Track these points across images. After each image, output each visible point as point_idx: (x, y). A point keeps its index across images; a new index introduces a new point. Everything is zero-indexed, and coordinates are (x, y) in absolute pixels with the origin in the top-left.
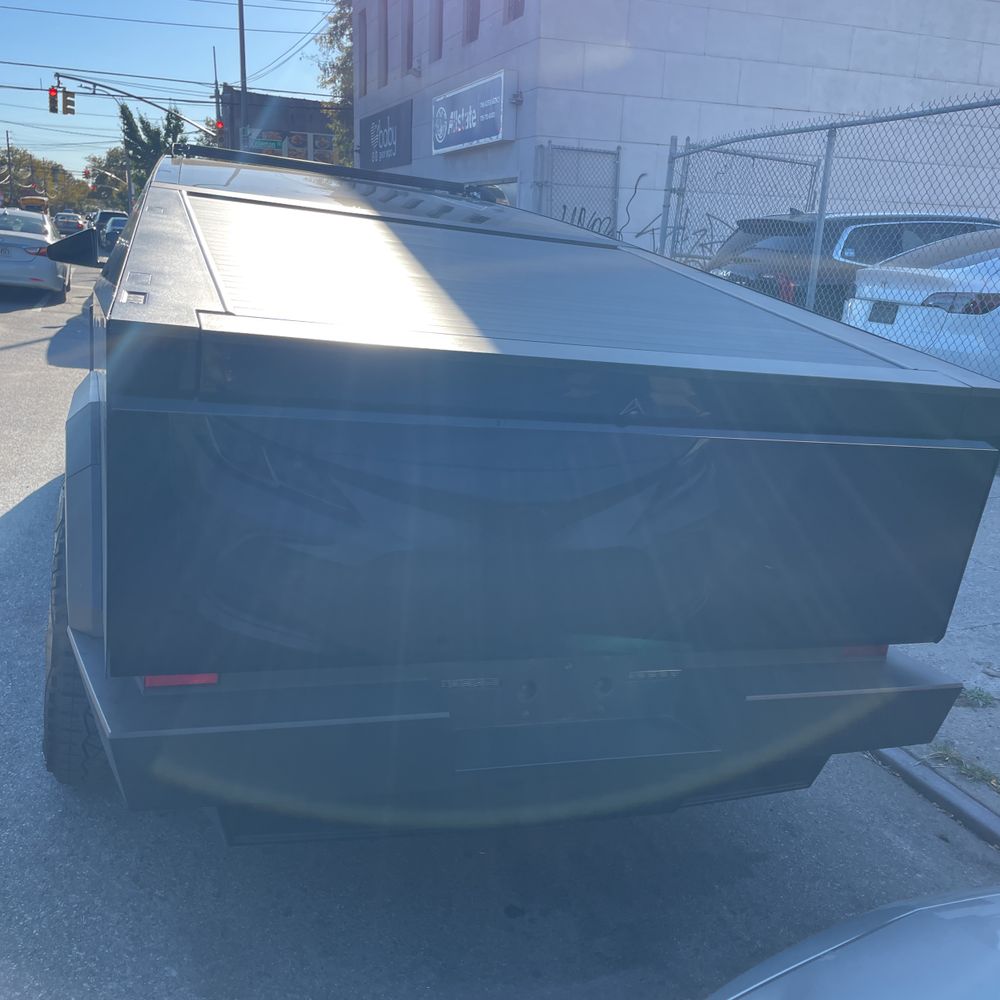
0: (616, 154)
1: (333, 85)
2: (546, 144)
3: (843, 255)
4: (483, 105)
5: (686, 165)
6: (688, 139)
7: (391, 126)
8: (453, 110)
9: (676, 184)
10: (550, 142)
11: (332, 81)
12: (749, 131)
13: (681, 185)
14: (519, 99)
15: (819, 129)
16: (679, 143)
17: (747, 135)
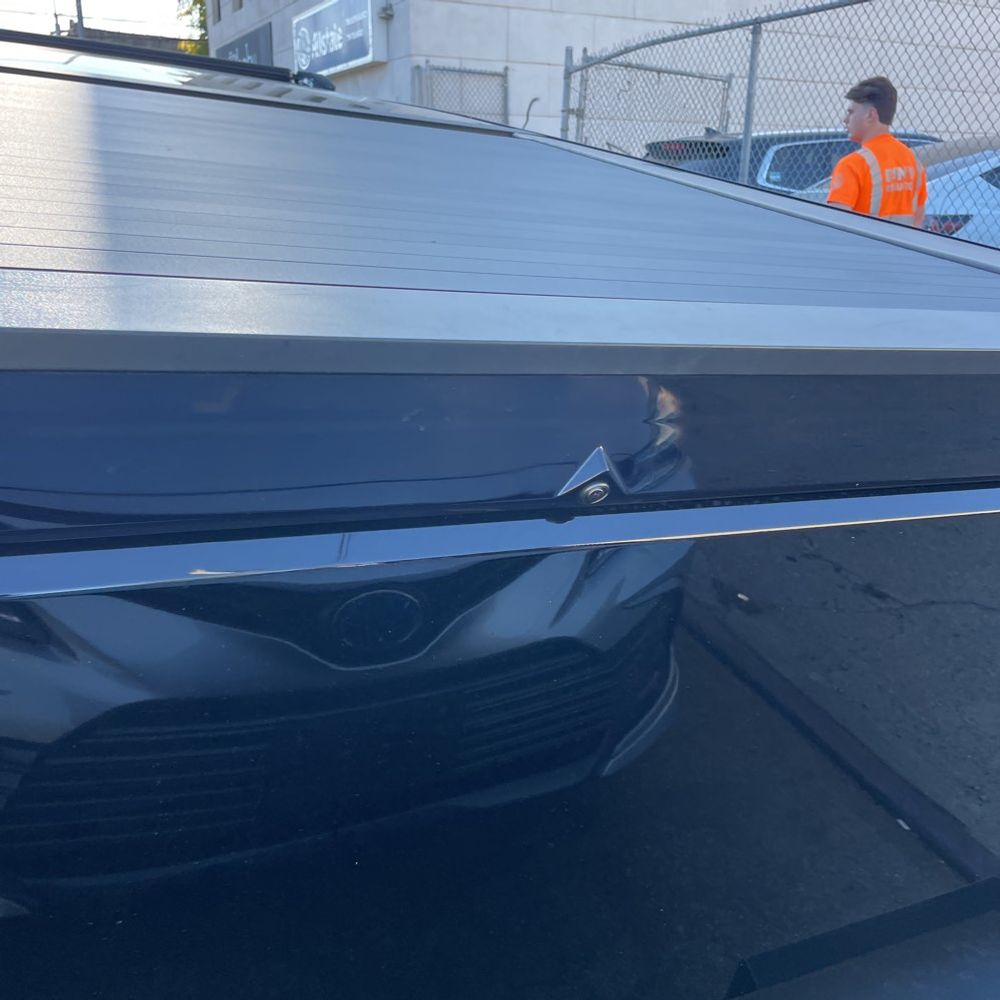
0: (504, 76)
1: (189, 17)
2: (423, 64)
3: (768, 179)
4: (349, 21)
5: (584, 81)
6: (585, 50)
7: (250, 54)
8: (316, 30)
9: (574, 104)
10: (427, 62)
11: (189, 13)
12: (657, 34)
13: (580, 105)
14: (389, 12)
15: (741, 25)
16: (574, 54)
17: (655, 38)
